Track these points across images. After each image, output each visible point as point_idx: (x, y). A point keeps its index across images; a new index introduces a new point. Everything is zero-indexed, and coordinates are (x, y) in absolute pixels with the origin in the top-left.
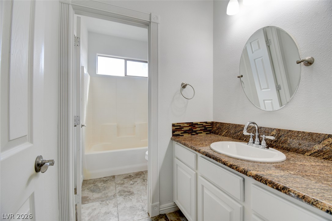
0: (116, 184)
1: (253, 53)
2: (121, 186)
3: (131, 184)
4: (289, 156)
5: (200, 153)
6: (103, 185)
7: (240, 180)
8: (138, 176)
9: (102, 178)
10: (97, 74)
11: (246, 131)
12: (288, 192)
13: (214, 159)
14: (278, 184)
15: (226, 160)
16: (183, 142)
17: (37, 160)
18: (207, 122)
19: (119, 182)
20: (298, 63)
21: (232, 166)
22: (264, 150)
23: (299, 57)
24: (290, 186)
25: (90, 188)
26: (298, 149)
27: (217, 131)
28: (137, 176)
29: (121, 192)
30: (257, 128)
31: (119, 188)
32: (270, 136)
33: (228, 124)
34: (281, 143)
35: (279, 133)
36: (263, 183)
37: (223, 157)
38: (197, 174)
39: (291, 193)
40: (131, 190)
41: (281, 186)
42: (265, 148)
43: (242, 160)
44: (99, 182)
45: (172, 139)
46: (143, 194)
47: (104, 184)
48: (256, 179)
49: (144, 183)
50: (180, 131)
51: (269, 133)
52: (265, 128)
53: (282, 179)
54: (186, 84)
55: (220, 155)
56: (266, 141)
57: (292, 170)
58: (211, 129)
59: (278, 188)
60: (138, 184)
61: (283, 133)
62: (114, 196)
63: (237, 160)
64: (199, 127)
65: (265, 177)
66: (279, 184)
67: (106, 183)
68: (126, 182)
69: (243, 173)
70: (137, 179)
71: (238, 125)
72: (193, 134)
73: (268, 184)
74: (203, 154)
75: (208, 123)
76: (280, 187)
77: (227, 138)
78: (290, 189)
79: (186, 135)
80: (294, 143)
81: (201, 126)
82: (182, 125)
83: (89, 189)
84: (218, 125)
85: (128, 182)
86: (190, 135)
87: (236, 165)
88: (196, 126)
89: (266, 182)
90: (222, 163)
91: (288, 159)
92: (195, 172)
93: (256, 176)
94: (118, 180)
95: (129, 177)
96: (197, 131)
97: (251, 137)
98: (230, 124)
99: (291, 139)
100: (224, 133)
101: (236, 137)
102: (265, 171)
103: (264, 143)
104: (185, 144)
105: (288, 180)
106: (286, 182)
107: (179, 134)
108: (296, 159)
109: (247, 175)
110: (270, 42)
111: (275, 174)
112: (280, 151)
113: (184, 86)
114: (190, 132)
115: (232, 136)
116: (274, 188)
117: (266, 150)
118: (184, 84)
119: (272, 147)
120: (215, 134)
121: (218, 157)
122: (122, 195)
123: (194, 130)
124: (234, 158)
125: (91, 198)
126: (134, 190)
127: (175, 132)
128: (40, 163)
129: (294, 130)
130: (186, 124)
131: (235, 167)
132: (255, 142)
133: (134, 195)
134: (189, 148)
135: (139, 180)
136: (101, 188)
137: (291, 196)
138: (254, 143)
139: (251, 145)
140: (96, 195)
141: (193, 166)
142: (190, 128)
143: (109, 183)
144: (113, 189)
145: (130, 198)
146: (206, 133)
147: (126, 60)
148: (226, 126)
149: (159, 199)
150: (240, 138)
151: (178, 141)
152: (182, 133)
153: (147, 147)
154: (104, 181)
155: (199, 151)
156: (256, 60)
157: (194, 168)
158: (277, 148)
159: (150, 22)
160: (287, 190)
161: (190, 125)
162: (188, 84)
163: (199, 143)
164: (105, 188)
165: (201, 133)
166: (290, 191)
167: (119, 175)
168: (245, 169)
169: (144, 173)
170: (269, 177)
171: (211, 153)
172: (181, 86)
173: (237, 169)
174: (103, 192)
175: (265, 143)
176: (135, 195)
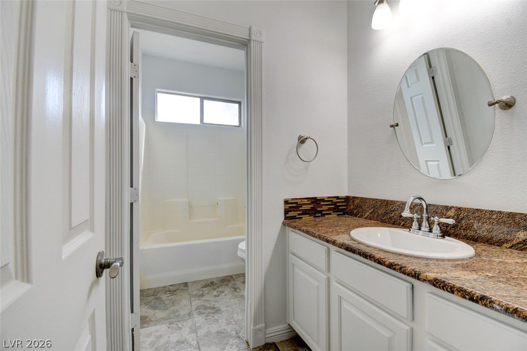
0: (191, 296)
1: (408, 87)
2: (199, 300)
3: (216, 296)
4: (479, 249)
5: (336, 245)
6: (170, 298)
7: (407, 287)
8: (225, 283)
9: (168, 287)
10: (156, 120)
11: (408, 211)
12: (490, 304)
13: (360, 256)
14: (472, 291)
15: (382, 257)
16: (304, 228)
17: (100, 258)
18: (338, 197)
19: (195, 293)
20: (491, 105)
21: (393, 266)
22: (437, 240)
23: (493, 96)
24: (492, 294)
25: (150, 302)
26: (492, 238)
27: (356, 211)
28: (223, 282)
29: (200, 309)
30: (425, 207)
31: (196, 303)
32: (446, 218)
33: (374, 200)
34: (464, 229)
35: (459, 213)
36: (448, 291)
37: (376, 252)
38: (329, 279)
39: (494, 305)
40: (217, 305)
41: (478, 295)
42: (439, 237)
43: (406, 256)
44: (163, 293)
45: (284, 224)
46: (236, 312)
47: (171, 296)
48: (434, 285)
49: (236, 293)
50: (297, 211)
51: (443, 213)
52: (436, 205)
53: (477, 285)
54: (306, 137)
55: (369, 248)
56: (439, 226)
57: (489, 270)
58: (345, 207)
59: (473, 298)
60: (226, 295)
61: (466, 214)
62: (189, 315)
63: (400, 257)
64: (327, 205)
65: (450, 282)
66: (473, 293)
67: (175, 294)
68: (207, 292)
69: (413, 276)
70: (225, 287)
71: (391, 201)
72: (317, 215)
73: (456, 292)
74: (341, 248)
75: (340, 199)
76: (476, 296)
77: (373, 221)
78: (492, 299)
79: (306, 218)
80: (484, 229)
81: (330, 203)
82: (299, 202)
83: (148, 305)
84: (356, 202)
85: (210, 293)
86: (312, 218)
87: (400, 264)
88: (322, 203)
89: (453, 289)
90: (375, 261)
91: (478, 255)
92: (327, 275)
93: (435, 280)
94: (193, 290)
95: (210, 284)
96: (323, 211)
97: (415, 220)
98: (377, 199)
99: (478, 223)
100: (368, 214)
101: (387, 220)
102: (449, 273)
103: (436, 229)
104: (307, 232)
105: (486, 286)
106: (484, 288)
107: (295, 216)
108: (490, 253)
109: (419, 279)
110: (434, 70)
111: (464, 277)
112: (463, 241)
113: (302, 141)
114: (312, 213)
115: (381, 219)
116: (466, 298)
117: (441, 240)
118: (302, 137)
119: (449, 236)
120: (352, 215)
121: (367, 251)
122: (202, 314)
123: (318, 209)
124: (393, 253)
125: (152, 319)
126: (221, 305)
127: (289, 213)
128: (103, 263)
129: (483, 208)
130: (306, 200)
131: (398, 267)
132: (423, 229)
133: (221, 314)
134: (316, 237)
135: (227, 290)
136: (167, 302)
137: (494, 309)
138: (420, 229)
139: (415, 233)
140: (160, 314)
141: (323, 266)
142: (312, 206)
143: (180, 294)
144: (185, 304)
145: (216, 318)
146: (338, 215)
147: (202, 99)
148: (370, 202)
149: (265, 319)
150: (395, 222)
151: (295, 227)
152: (299, 214)
153: (245, 237)
154: (170, 291)
155: (334, 243)
156: (413, 99)
157: (324, 269)
158: (456, 236)
159: (249, 40)
160: (489, 300)
161: (311, 202)
162: (309, 138)
163: (331, 230)
164: (173, 303)
165: (330, 214)
166: (493, 302)
167: (194, 282)
168: (416, 270)
169: (234, 277)
170: (456, 281)
171: (354, 245)
172: (299, 140)
173: (402, 270)
174: (171, 309)
175: (439, 229)
176: (223, 313)
